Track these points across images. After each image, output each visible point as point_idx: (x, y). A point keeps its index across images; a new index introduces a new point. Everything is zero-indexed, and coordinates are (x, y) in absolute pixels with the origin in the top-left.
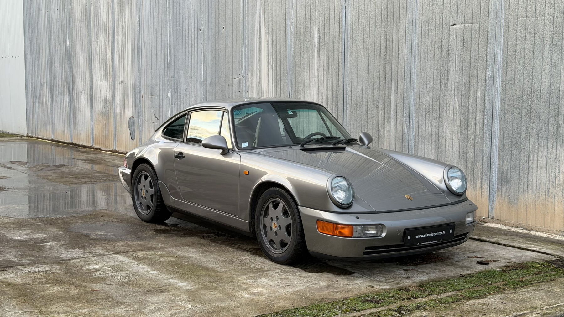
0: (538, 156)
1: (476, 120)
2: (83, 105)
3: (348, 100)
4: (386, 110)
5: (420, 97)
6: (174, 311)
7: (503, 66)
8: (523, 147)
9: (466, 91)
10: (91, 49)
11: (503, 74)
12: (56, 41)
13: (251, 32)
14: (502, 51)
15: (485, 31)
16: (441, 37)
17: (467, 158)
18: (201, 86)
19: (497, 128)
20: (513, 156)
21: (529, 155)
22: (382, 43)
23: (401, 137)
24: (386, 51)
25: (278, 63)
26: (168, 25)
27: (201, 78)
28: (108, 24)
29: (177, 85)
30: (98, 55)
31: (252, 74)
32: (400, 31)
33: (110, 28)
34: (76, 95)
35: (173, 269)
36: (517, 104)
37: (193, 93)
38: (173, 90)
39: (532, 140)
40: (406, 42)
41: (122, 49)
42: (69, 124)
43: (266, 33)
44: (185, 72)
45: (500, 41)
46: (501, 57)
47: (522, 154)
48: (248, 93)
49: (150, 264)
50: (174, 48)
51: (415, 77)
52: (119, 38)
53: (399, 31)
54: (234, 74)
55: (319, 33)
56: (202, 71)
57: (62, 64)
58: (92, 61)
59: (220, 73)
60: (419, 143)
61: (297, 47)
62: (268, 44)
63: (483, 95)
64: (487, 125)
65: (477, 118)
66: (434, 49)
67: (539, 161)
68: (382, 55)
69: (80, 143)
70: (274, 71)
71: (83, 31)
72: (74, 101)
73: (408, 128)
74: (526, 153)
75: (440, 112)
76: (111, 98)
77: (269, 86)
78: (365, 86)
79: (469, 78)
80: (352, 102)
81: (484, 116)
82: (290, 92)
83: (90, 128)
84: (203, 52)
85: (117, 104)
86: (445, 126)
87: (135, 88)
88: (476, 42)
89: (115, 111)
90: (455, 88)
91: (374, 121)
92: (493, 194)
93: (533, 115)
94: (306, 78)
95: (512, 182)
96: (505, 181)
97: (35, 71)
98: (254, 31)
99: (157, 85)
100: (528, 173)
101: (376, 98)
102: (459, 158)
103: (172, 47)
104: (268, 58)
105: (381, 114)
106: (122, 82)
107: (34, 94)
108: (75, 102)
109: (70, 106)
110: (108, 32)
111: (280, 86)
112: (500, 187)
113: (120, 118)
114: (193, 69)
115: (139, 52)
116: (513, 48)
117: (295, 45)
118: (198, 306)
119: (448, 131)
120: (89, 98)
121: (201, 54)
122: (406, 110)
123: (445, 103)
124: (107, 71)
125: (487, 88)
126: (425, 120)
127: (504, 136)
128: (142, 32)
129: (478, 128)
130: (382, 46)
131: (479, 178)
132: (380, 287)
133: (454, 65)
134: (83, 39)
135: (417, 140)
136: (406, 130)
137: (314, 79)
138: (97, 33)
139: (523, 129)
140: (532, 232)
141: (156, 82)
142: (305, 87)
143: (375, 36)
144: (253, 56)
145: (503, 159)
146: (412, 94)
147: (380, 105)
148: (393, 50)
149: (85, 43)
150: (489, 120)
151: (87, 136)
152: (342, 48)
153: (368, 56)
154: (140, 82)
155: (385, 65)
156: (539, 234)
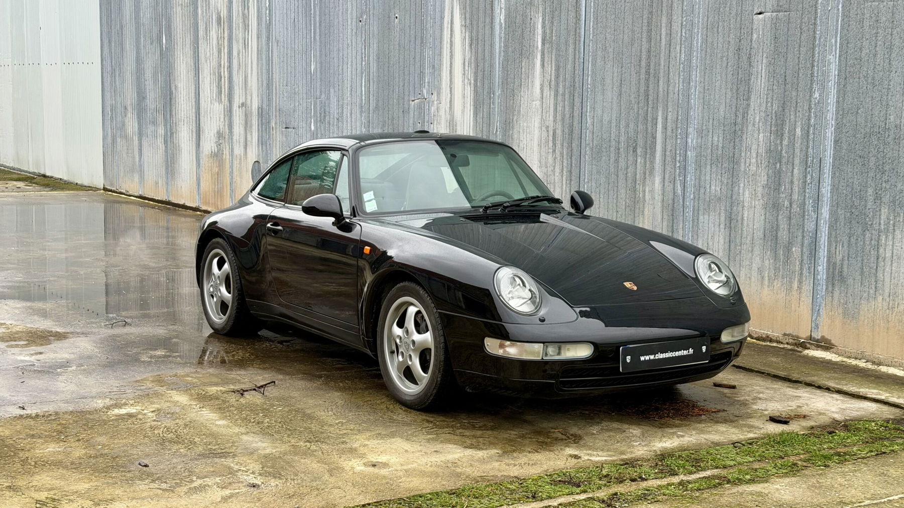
0: (893, 238)
1: (792, 175)
2: (186, 142)
3: (587, 138)
4: (648, 156)
5: (703, 135)
6: (230, 492)
7: (839, 84)
8: (870, 223)
9: (778, 125)
10: (198, 51)
11: (838, 97)
12: (147, 39)
13: (438, 23)
14: (837, 59)
15: (810, 23)
16: (739, 34)
17: (776, 239)
18: (361, 112)
19: (826, 190)
20: (852, 238)
21: (880, 236)
22: (643, 43)
23: (671, 202)
24: (649, 57)
25: (480, 78)
26: (312, 12)
27: (362, 100)
28: (222, 12)
29: (325, 110)
30: (208, 61)
31: (439, 94)
32: (673, 23)
33: (225, 17)
34: (176, 125)
35: (254, 418)
36: (861, 148)
37: (349, 125)
38: (319, 119)
39: (884, 211)
40: (682, 42)
41: (244, 51)
42: (164, 172)
43: (462, 25)
44: (336, 89)
45: (836, 42)
46: (835, 69)
47: (868, 235)
48: (432, 125)
49: (220, 408)
50: (321, 51)
51: (695, 101)
52: (239, 33)
53: (670, 23)
54: (412, 93)
55: (543, 27)
56: (363, 89)
57: (155, 74)
58: (199, 72)
59: (391, 92)
60: (701, 213)
61: (510, 49)
62: (463, 44)
63: (806, 132)
64: (811, 183)
65: (796, 171)
66: (726, 54)
67: (895, 247)
68: (643, 64)
69: (181, 202)
70: (472, 89)
71: (186, 22)
72: (172, 134)
73: (682, 186)
74: (873, 232)
75: (734, 161)
76: (227, 131)
77: (465, 114)
78: (615, 115)
79: (783, 104)
80: (595, 142)
81: (806, 169)
82: (498, 124)
83: (195, 177)
84: (365, 57)
85: (235, 141)
86: (742, 185)
87: (262, 115)
88: (795, 43)
89: (232, 151)
90: (759, 121)
91: (629, 175)
92: (818, 300)
93: (887, 167)
94: (522, 102)
95: (850, 281)
96: (838, 280)
97: (116, 86)
98: (443, 23)
99: (294, 111)
100: (877, 267)
101: (632, 134)
102: (764, 239)
103: (318, 49)
104: (464, 68)
105: (641, 162)
106: (243, 104)
107: (114, 123)
108: (173, 136)
109: (166, 142)
110: (222, 24)
111: (481, 115)
112: (830, 289)
113: (240, 163)
114: (349, 86)
115: (269, 56)
116: (856, 53)
117: (506, 46)
118: (273, 484)
119: (747, 192)
120: (194, 131)
121: (362, 60)
122: (680, 156)
123: (742, 146)
124: (221, 87)
125: (813, 120)
126: (711, 175)
127: (838, 203)
128: (274, 22)
129: (796, 189)
130: (643, 49)
131: (797, 273)
132: (590, 458)
133: (759, 81)
134: (186, 35)
135: (696, 208)
136: (679, 191)
137: (534, 103)
138: (206, 24)
139: (870, 191)
140: (881, 367)
141: (292, 105)
142: (521, 116)
143: (633, 31)
144: (441, 65)
145: (836, 242)
146: (690, 130)
147: (638, 148)
148: (662, 55)
149: (189, 42)
150: (814, 175)
151: (191, 192)
152: (579, 52)
153: (620, 65)
154: (269, 105)
155: (647, 80)
156: (892, 371)
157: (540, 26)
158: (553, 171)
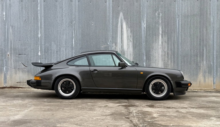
13: (115, 26)
18: (72, 49)
25: (136, 40)
27: (72, 46)
29: (48, 49)
38: (44, 51)
43: (127, 27)
44: (56, 42)
50: (45, 31)
54: (102, 44)
70: (132, 42)
77: (129, 49)
84: (74, 33)
104: (128, 38)
122: (211, 57)
137: (159, 46)
157: (161, 29)
158: (168, 62)
